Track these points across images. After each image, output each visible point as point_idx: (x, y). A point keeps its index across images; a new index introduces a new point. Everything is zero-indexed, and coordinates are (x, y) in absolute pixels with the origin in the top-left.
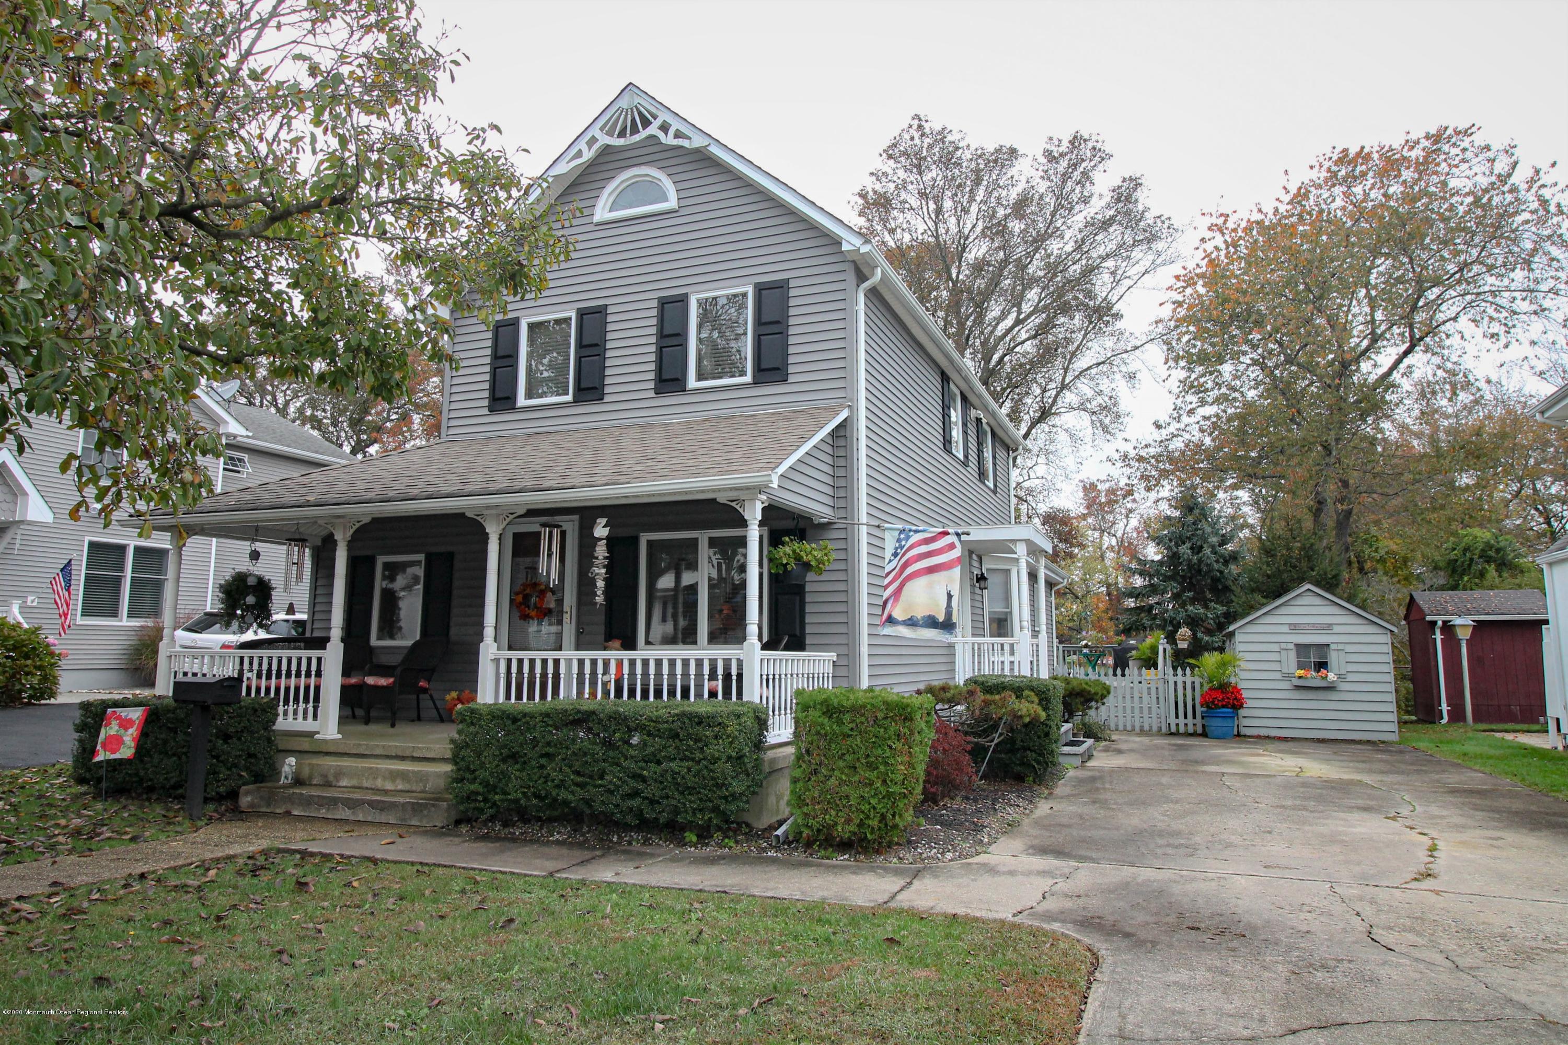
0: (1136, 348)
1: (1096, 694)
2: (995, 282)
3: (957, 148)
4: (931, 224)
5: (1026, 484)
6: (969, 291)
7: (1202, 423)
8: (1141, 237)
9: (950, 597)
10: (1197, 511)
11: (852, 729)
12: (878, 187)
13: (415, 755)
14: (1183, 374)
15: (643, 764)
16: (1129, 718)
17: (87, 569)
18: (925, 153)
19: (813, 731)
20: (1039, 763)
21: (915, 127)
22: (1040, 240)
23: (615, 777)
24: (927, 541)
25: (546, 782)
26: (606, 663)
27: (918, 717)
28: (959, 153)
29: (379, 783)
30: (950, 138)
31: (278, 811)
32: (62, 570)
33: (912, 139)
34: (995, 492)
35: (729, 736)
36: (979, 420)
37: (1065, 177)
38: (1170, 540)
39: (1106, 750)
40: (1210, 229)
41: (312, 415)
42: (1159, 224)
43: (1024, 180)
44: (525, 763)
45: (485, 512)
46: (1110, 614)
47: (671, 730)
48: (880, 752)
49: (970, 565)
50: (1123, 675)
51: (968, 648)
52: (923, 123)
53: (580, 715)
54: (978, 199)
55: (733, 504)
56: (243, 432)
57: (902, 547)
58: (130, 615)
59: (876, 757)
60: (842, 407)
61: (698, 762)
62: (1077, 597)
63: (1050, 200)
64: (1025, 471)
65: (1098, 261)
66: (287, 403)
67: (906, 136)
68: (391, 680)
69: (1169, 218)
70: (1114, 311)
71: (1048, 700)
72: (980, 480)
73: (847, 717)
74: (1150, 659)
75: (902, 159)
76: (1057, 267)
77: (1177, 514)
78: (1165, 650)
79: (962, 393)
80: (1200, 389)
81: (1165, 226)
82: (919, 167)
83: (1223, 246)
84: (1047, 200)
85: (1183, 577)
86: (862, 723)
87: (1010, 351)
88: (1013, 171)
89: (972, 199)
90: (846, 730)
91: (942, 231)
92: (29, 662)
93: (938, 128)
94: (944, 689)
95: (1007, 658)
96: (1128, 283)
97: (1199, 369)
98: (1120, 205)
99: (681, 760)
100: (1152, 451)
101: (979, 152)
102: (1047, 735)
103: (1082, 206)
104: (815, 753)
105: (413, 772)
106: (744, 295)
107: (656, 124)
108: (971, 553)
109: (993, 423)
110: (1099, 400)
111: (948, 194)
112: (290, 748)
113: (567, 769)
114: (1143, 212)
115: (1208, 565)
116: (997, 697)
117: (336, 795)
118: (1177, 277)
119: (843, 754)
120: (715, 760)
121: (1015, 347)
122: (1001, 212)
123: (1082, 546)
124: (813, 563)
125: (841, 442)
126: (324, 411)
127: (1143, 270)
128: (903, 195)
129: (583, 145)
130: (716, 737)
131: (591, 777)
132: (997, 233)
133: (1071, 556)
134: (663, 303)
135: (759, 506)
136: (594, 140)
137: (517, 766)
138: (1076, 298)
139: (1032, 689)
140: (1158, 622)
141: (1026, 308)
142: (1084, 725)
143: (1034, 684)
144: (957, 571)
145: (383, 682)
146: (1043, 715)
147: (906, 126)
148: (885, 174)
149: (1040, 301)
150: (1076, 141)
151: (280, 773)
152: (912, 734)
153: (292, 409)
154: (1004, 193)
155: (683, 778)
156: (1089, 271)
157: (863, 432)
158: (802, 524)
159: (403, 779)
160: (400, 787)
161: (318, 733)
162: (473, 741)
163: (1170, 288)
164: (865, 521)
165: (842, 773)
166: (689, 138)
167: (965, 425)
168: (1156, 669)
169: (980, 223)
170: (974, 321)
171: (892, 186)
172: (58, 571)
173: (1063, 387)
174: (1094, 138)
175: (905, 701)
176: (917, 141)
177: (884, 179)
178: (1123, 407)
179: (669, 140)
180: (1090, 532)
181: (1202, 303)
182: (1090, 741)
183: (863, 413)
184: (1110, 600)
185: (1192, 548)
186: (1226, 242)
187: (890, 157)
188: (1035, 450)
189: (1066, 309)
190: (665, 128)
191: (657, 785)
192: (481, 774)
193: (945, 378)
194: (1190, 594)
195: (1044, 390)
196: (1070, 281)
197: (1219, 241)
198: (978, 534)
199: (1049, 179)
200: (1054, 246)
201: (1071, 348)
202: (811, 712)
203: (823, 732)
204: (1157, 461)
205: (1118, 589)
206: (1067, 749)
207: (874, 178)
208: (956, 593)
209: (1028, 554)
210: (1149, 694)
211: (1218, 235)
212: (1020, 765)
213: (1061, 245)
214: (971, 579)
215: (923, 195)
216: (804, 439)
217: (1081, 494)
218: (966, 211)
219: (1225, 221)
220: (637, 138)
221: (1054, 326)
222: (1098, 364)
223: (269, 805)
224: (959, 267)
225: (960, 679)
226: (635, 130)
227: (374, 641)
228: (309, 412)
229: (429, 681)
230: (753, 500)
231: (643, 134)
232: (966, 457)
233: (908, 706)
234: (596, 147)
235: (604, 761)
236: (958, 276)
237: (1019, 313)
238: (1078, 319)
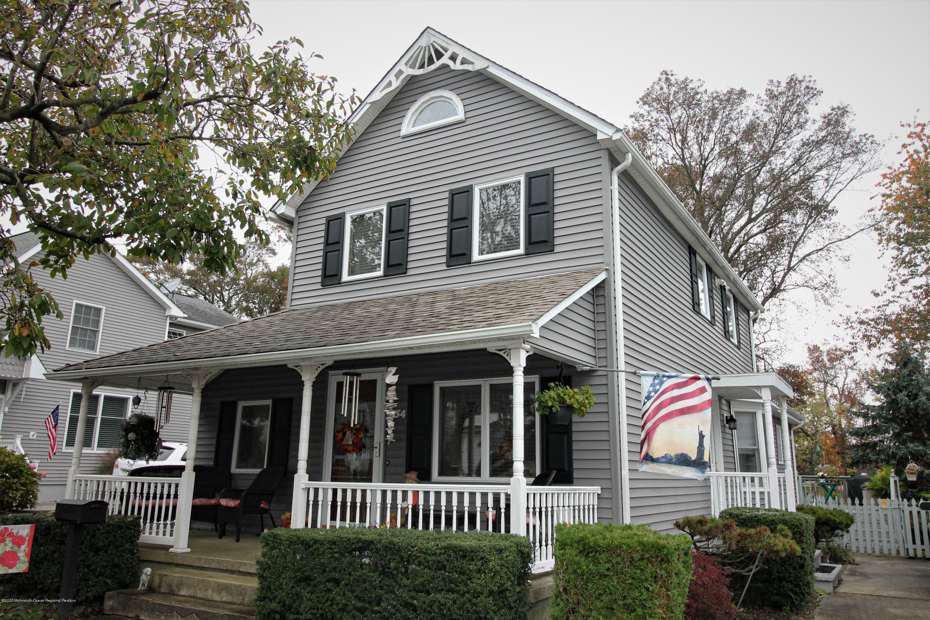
0: (849, 237)
1: (841, 523)
2: (730, 191)
3: (697, 93)
4: (679, 151)
5: (762, 346)
6: (711, 197)
7: (914, 291)
8: (849, 152)
9: (702, 436)
10: (910, 366)
11: (608, 569)
12: (636, 125)
13: (241, 570)
14: (895, 253)
15: (413, 594)
16: (868, 542)
17: (72, 412)
18: (671, 98)
19: (570, 570)
20: (795, 593)
21: (663, 80)
22: (765, 158)
23: (390, 604)
24: (679, 386)
25: (332, 605)
26: (405, 493)
27: (675, 558)
28: (698, 97)
29: (210, 594)
30: (691, 85)
31: (130, 615)
32: (53, 413)
33: (662, 89)
34: (739, 347)
35: (491, 571)
36: (722, 288)
37: (784, 109)
38: (889, 389)
39: (853, 573)
40: (909, 136)
41: (247, 306)
42: (864, 141)
43: (750, 112)
44: (315, 586)
45: (301, 364)
46: (837, 449)
47: (439, 562)
48: (636, 594)
49: (720, 408)
50: (861, 504)
51: (722, 481)
52: (670, 77)
53: (360, 544)
54: (715, 129)
55: (501, 353)
56: (181, 314)
57: (656, 391)
58: (99, 446)
59: (634, 599)
60: (600, 271)
61: (463, 595)
62: (808, 435)
63: (772, 126)
64: (760, 336)
65: (814, 171)
66: (230, 298)
67: (657, 87)
68: (238, 502)
69: (872, 136)
70: (830, 208)
71: (801, 534)
72: (726, 337)
73: (603, 557)
74: (882, 489)
75: (654, 103)
76: (780, 176)
77: (892, 367)
78: (895, 482)
79: (707, 265)
80: (910, 264)
81: (869, 142)
82: (667, 109)
83: (922, 149)
84: (770, 127)
85: (903, 420)
86: (618, 563)
87: (745, 242)
88: (742, 107)
89: (710, 130)
90: (602, 569)
91: (687, 155)
92: (16, 480)
93: (681, 78)
94: (701, 522)
95: (757, 490)
96: (840, 187)
97: (906, 249)
98: (830, 128)
99: (448, 591)
100: (871, 315)
101: (715, 95)
102: (802, 566)
103: (800, 130)
104: (573, 591)
105: (235, 586)
106: (519, 183)
107: (447, 55)
108: (720, 398)
109: (734, 290)
110: (820, 278)
111: (691, 127)
112: (151, 559)
113: (350, 595)
114: (850, 132)
115: (924, 410)
116: (752, 531)
117: (174, 604)
118: (884, 176)
119: (600, 595)
120: (477, 595)
121: (748, 240)
122: (734, 138)
123: (812, 394)
124: (576, 406)
125: (601, 301)
126: (254, 303)
127: (851, 177)
128: (656, 130)
129: (392, 77)
130: (479, 571)
131: (370, 603)
132: (731, 154)
133: (804, 402)
134: (453, 194)
135: (523, 355)
136: (400, 72)
137: (309, 589)
138: (798, 199)
139: (785, 523)
140: (882, 457)
141: (757, 209)
142: (830, 549)
143: (787, 518)
144: (708, 412)
145: (232, 503)
146: (798, 549)
147: (656, 80)
148: (642, 116)
149: (767, 205)
150: (792, 82)
151: (139, 581)
152: (669, 576)
153: (233, 303)
154: (735, 123)
155: (449, 609)
156: (808, 179)
157: (619, 293)
158: (565, 372)
159: (227, 592)
160: (225, 599)
161: (172, 547)
162: (274, 563)
163: (879, 184)
164: (623, 369)
165: (600, 614)
166: (472, 63)
167: (710, 291)
168: (890, 498)
169: (717, 148)
170: (716, 219)
171: (647, 124)
172: (50, 414)
173: (790, 268)
174: (807, 79)
175: (662, 542)
176: (665, 90)
177: (641, 119)
178: (839, 285)
179: (457, 66)
180: (816, 384)
181: (907, 194)
182: (839, 567)
183: (619, 276)
184: (836, 438)
185: (908, 396)
186: (924, 146)
187: (645, 103)
188: (768, 320)
189: (790, 208)
190: (453, 58)
191: (426, 615)
192: (281, 594)
193: (692, 252)
194: (910, 434)
195: (774, 272)
196: (791, 188)
197: (918, 145)
198: (726, 382)
199: (771, 112)
200: (777, 162)
201: (795, 239)
202: (568, 550)
203: (579, 571)
204: (876, 322)
205: (842, 429)
206: (819, 575)
207: (633, 119)
208: (707, 433)
209: (772, 399)
210: (886, 521)
211: (917, 140)
212: (777, 594)
213: (783, 161)
214: (722, 421)
215: (671, 130)
216: (564, 296)
217: (807, 354)
218: (706, 139)
219: (922, 130)
220: (433, 67)
221: (781, 221)
222: (818, 251)
223: (124, 610)
224: (702, 180)
225: (716, 512)
226: (431, 61)
227: (234, 470)
228: (245, 304)
229: (269, 503)
230: (518, 348)
231: (437, 64)
232: (713, 317)
233: (664, 547)
234: (401, 78)
235: (382, 588)
236: (701, 188)
237: (751, 214)
238: (800, 217)
